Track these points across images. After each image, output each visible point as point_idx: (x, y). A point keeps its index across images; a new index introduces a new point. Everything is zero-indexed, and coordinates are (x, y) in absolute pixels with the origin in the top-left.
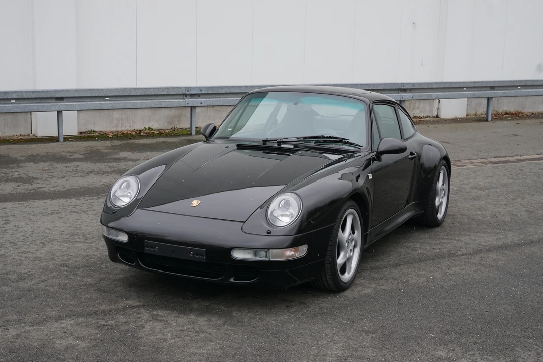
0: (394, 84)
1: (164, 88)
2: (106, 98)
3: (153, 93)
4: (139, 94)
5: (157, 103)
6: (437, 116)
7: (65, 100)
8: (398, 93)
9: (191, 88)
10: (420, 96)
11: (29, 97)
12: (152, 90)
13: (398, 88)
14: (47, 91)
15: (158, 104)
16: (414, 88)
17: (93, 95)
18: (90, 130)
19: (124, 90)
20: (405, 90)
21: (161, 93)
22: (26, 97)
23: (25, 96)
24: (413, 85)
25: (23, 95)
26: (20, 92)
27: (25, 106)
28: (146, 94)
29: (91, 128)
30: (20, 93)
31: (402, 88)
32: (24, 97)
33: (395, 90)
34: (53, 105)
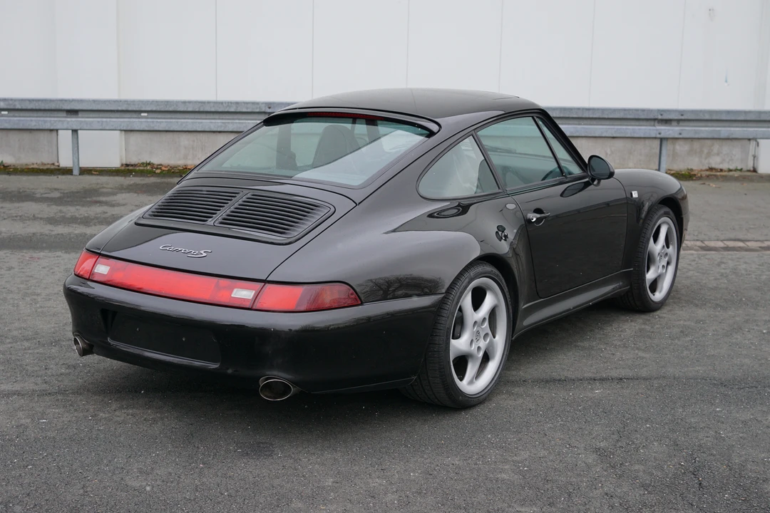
0: (643, 110)
1: (231, 103)
2: (143, 114)
3: (213, 110)
4: (190, 109)
5: (220, 124)
6: (755, 171)
7: (80, 114)
8: (654, 126)
9: (274, 103)
10: (696, 132)
11: (24, 107)
12: (212, 105)
13: (652, 117)
14: (51, 101)
15: (221, 126)
16: (683, 118)
17: (120, 109)
18: (145, 161)
19: (167, 102)
20: (667, 122)
21: (226, 110)
22: (20, 108)
23: (18, 106)
24: (682, 112)
25: (15, 105)
26: (11, 100)
27: (19, 120)
28: (202, 110)
29: (145, 158)
30: (11, 102)
31: (660, 117)
32: (17, 108)
33: (647, 120)
34: (60, 121)
